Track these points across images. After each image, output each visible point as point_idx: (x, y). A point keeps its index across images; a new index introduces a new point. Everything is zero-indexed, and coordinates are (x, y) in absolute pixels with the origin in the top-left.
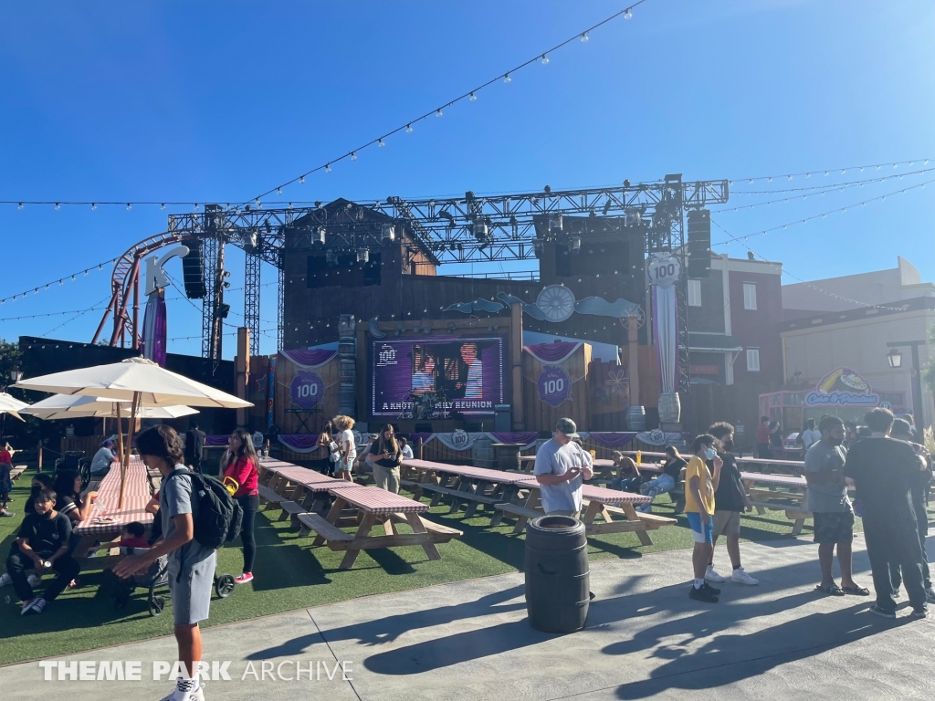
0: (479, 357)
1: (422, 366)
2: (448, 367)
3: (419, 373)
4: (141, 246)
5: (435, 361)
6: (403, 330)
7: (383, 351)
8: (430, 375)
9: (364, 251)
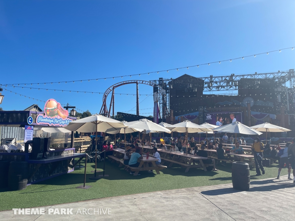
0: (235, 118)
1: (219, 120)
2: (226, 120)
3: (218, 122)
4: (115, 86)
5: (222, 118)
6: (214, 110)
7: (207, 116)
8: (221, 122)
9: (196, 89)
